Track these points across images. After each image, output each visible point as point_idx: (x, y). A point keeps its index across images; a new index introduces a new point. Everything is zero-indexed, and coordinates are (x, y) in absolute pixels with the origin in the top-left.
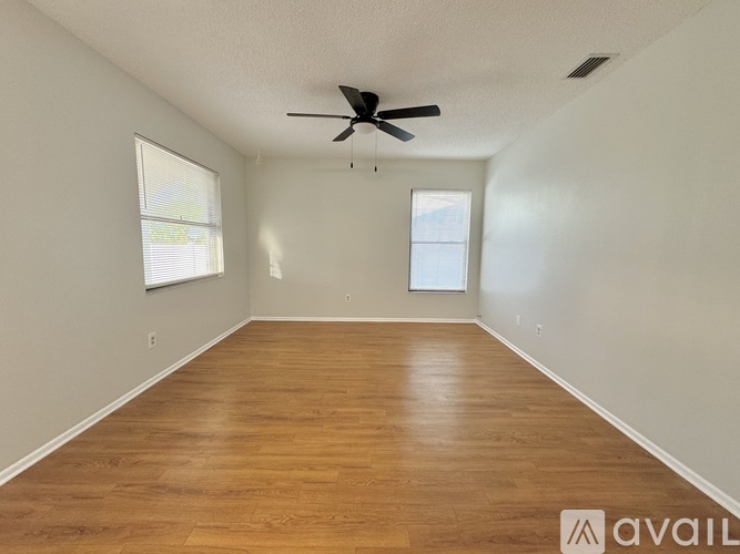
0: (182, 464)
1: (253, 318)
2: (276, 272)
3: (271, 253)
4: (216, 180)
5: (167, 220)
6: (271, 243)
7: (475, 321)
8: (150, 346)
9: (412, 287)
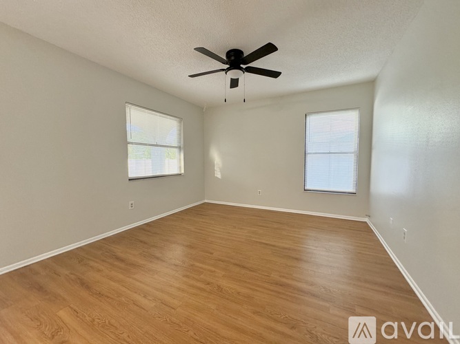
0: (99, 271)
1: (206, 201)
2: (218, 175)
3: (215, 163)
4: (180, 122)
5: (146, 145)
6: (216, 157)
7: (366, 220)
8: (130, 208)
9: (307, 188)
